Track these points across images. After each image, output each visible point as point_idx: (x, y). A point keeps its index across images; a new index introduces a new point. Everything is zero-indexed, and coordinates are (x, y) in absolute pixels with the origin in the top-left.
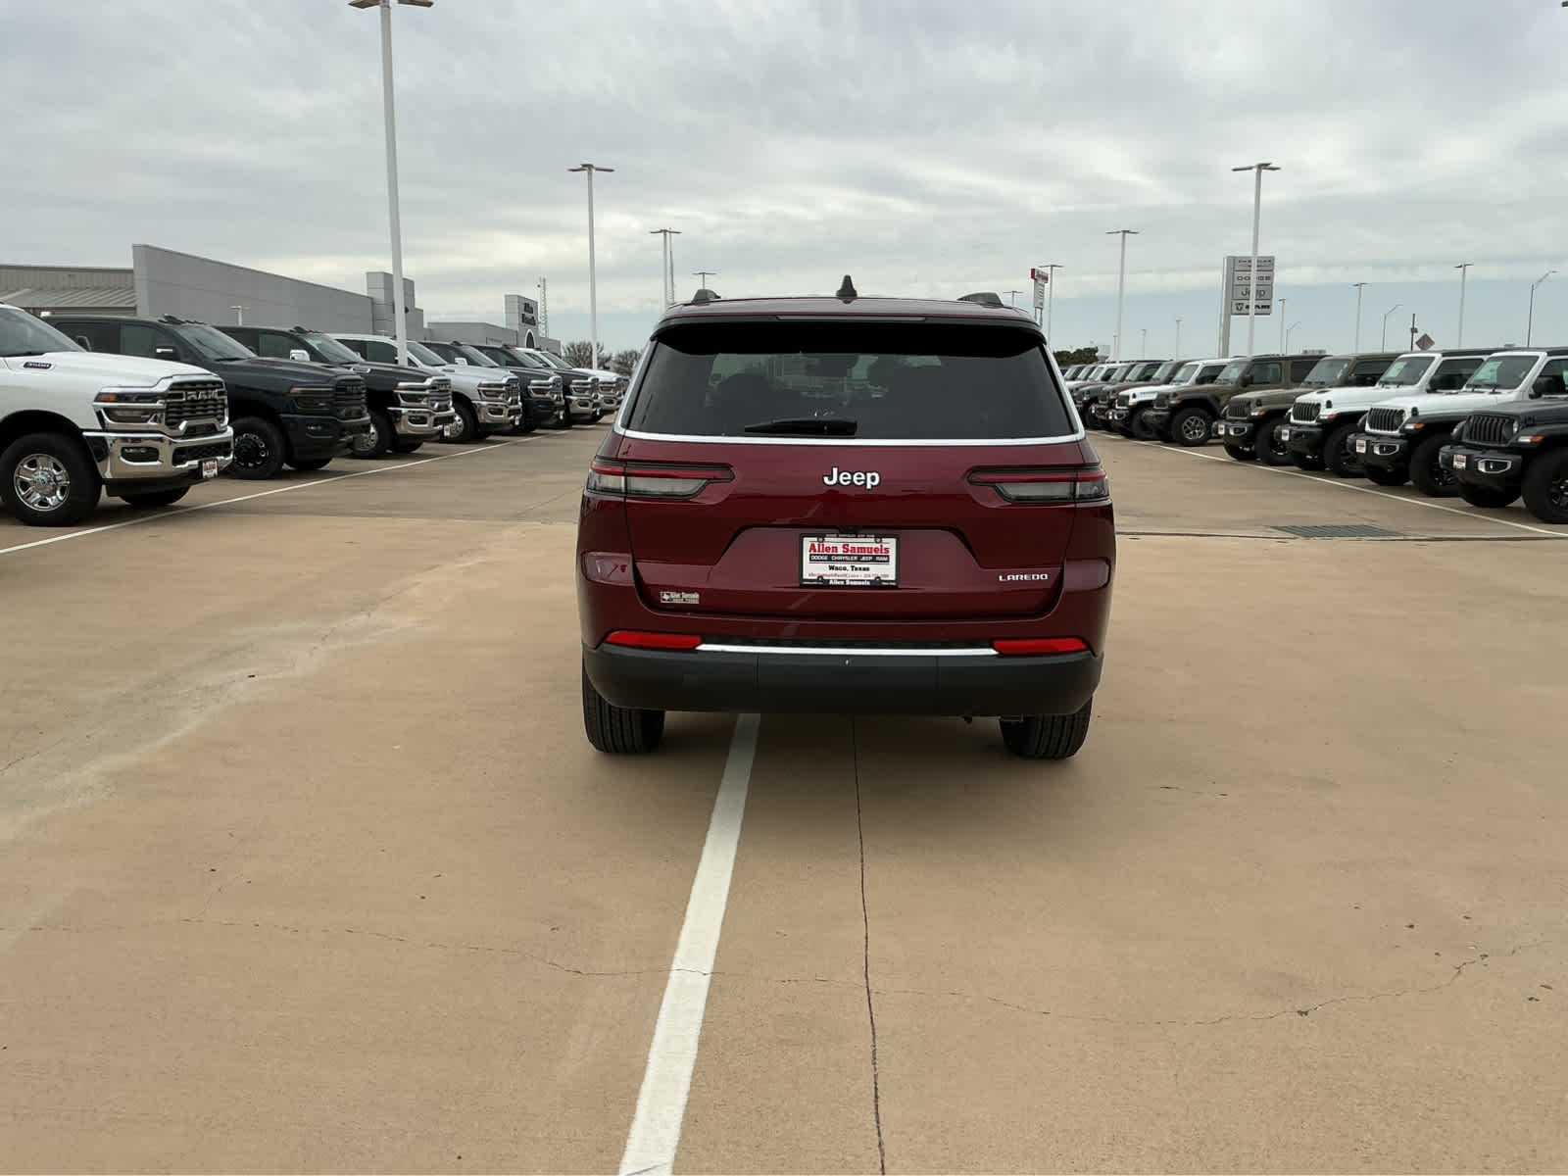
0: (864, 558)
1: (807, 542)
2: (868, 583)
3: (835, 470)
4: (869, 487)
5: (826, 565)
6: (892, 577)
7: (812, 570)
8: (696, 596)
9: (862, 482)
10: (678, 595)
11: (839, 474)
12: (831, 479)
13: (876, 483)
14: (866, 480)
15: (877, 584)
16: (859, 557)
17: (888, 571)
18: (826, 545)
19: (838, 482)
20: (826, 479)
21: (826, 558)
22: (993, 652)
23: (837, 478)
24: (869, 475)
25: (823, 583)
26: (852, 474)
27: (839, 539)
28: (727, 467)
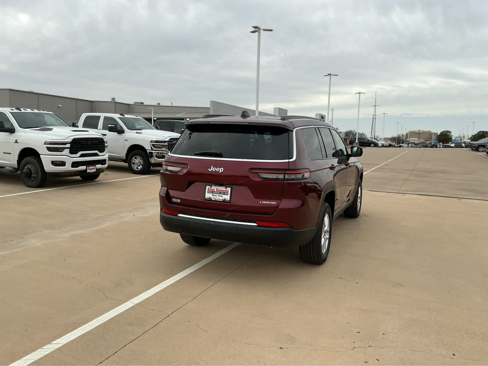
0: (221, 193)
1: (207, 187)
2: (222, 200)
3: (212, 167)
4: (220, 172)
5: (211, 194)
6: (229, 199)
7: (208, 195)
8: (179, 200)
9: (218, 171)
10: (176, 200)
11: (213, 168)
12: (210, 169)
13: (222, 171)
15: (224, 201)
16: (220, 193)
17: (227, 197)
18: (212, 188)
19: (212, 170)
20: (209, 169)
21: (211, 192)
22: (255, 224)
23: (213, 169)
24: (221, 169)
25: (210, 199)
26: (216, 168)
27: (216, 187)
28: (186, 164)
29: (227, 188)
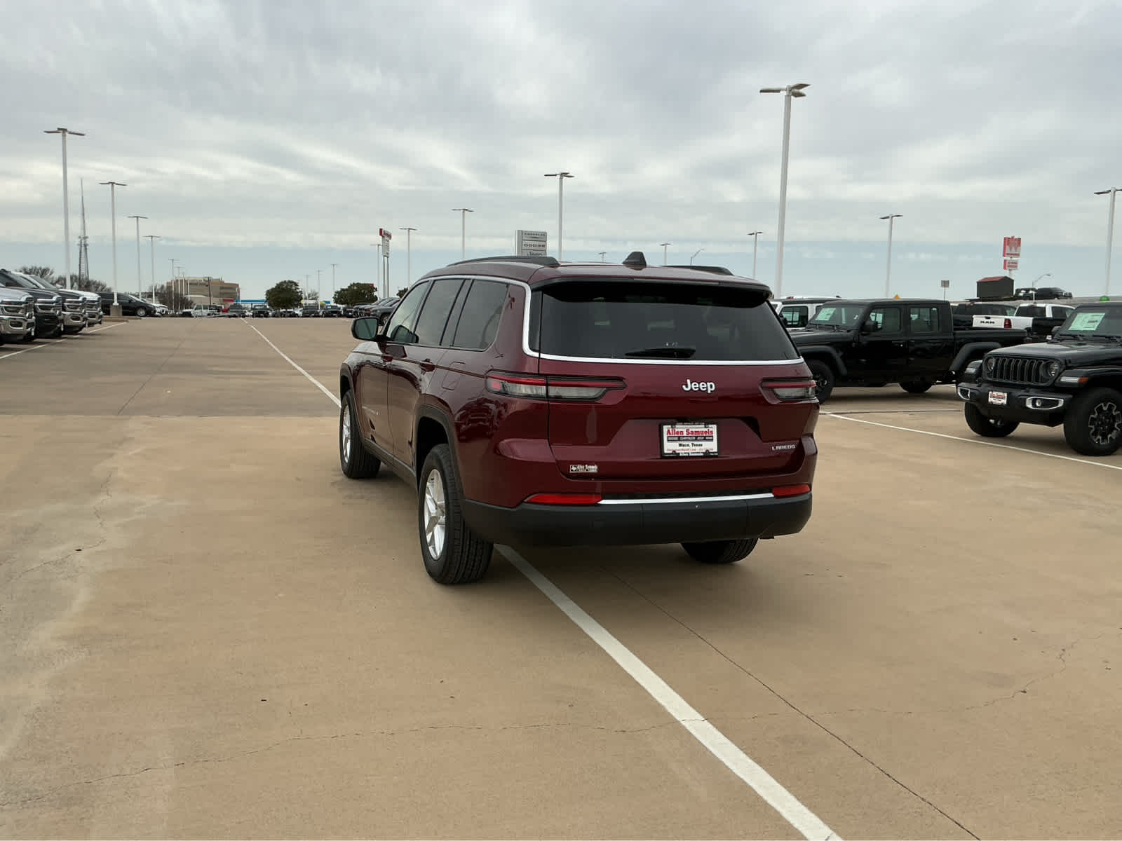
0: (699, 438)
1: (666, 428)
2: (702, 454)
3: (689, 381)
4: (709, 392)
5: (677, 444)
6: (716, 450)
7: (669, 447)
9: (705, 389)
10: (583, 467)
11: (691, 383)
12: (687, 387)
14: (707, 387)
15: (707, 454)
16: (697, 437)
17: (712, 446)
18: (676, 430)
19: (692, 389)
20: (684, 387)
21: (677, 439)
22: (771, 495)
23: (690, 386)
24: (709, 384)
25: (676, 455)
26: (699, 384)
27: (684, 426)
29: (710, 426)
